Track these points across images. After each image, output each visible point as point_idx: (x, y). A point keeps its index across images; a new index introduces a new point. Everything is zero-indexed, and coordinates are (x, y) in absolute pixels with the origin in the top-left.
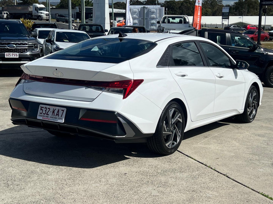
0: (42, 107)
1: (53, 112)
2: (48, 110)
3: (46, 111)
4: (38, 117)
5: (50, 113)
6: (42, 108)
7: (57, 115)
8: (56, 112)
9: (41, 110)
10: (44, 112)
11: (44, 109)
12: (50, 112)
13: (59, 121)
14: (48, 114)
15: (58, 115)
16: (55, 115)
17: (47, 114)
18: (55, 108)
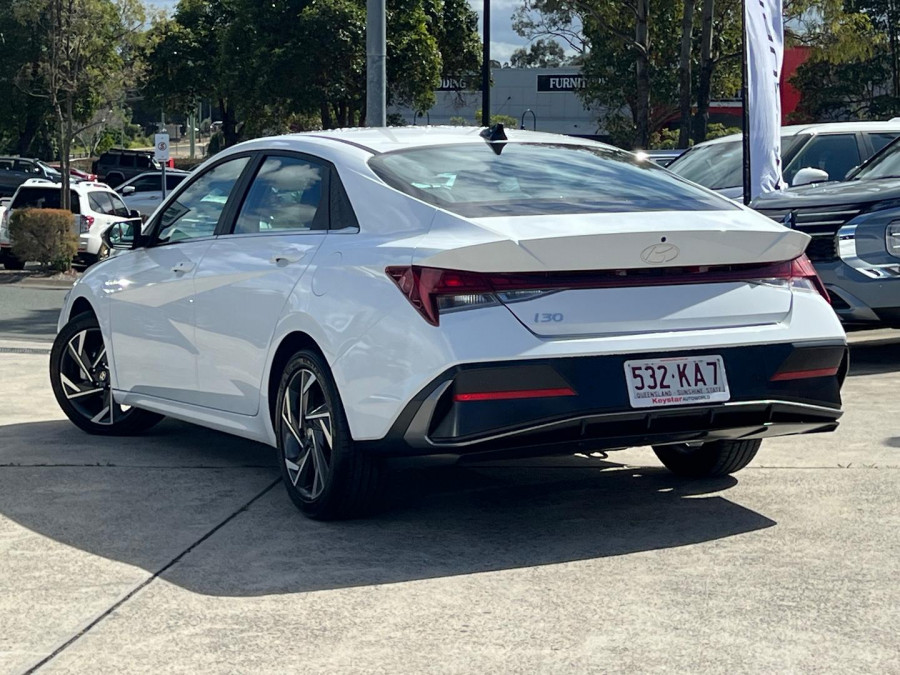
0: (634, 369)
1: (682, 375)
2: (659, 374)
3: (653, 376)
4: (635, 403)
5: (673, 381)
6: (637, 372)
7: (697, 381)
8: (690, 373)
9: (635, 376)
10: (649, 381)
11: (646, 374)
12: (668, 376)
13: (716, 397)
14: (665, 383)
15: (702, 380)
16: (692, 382)
17: (662, 386)
18: (681, 361)
